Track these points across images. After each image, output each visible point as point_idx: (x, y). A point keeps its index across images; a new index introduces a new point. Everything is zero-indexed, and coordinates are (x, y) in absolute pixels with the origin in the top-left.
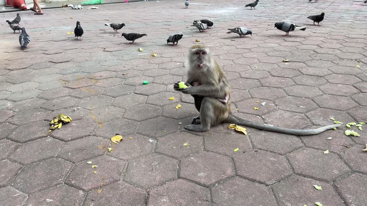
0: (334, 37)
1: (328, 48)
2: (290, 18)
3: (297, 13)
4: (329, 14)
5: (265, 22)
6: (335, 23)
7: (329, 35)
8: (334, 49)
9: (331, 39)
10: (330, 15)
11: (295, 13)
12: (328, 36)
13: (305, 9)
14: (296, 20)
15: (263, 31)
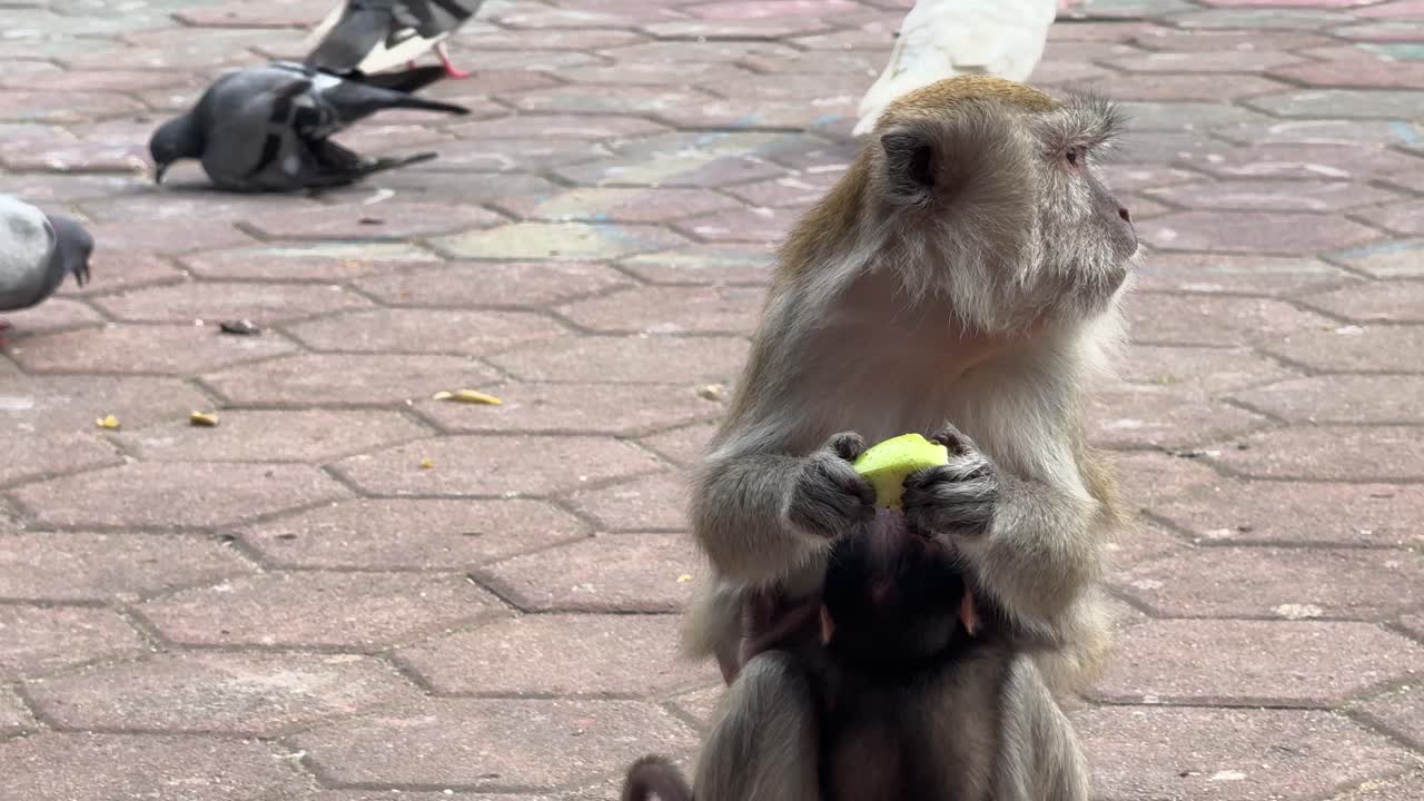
0: (1283, 510)
1: (1199, 703)
2: (604, 199)
3: (716, 111)
4: (1224, 112)
5: (166, 270)
6: (1316, 268)
7: (1223, 470)
8: (1288, 722)
9: (1247, 539)
10: (1244, 129)
11: (684, 115)
12: (1196, 493)
13: (847, 39)
14: (704, 230)
15: (128, 436)
